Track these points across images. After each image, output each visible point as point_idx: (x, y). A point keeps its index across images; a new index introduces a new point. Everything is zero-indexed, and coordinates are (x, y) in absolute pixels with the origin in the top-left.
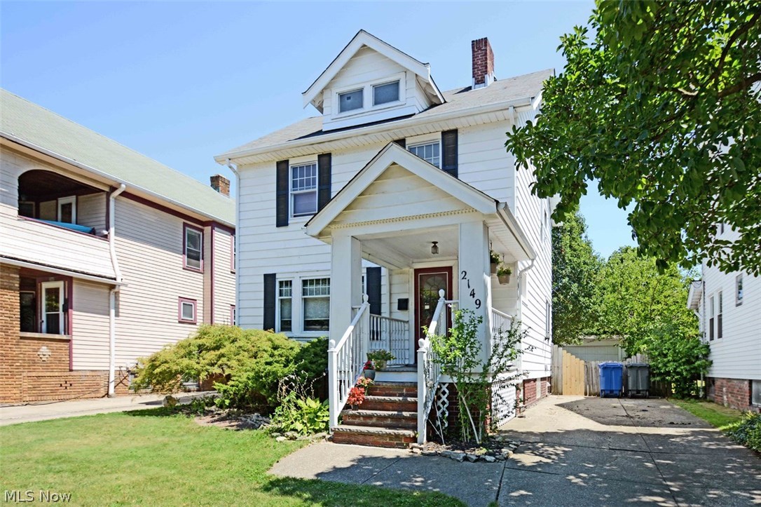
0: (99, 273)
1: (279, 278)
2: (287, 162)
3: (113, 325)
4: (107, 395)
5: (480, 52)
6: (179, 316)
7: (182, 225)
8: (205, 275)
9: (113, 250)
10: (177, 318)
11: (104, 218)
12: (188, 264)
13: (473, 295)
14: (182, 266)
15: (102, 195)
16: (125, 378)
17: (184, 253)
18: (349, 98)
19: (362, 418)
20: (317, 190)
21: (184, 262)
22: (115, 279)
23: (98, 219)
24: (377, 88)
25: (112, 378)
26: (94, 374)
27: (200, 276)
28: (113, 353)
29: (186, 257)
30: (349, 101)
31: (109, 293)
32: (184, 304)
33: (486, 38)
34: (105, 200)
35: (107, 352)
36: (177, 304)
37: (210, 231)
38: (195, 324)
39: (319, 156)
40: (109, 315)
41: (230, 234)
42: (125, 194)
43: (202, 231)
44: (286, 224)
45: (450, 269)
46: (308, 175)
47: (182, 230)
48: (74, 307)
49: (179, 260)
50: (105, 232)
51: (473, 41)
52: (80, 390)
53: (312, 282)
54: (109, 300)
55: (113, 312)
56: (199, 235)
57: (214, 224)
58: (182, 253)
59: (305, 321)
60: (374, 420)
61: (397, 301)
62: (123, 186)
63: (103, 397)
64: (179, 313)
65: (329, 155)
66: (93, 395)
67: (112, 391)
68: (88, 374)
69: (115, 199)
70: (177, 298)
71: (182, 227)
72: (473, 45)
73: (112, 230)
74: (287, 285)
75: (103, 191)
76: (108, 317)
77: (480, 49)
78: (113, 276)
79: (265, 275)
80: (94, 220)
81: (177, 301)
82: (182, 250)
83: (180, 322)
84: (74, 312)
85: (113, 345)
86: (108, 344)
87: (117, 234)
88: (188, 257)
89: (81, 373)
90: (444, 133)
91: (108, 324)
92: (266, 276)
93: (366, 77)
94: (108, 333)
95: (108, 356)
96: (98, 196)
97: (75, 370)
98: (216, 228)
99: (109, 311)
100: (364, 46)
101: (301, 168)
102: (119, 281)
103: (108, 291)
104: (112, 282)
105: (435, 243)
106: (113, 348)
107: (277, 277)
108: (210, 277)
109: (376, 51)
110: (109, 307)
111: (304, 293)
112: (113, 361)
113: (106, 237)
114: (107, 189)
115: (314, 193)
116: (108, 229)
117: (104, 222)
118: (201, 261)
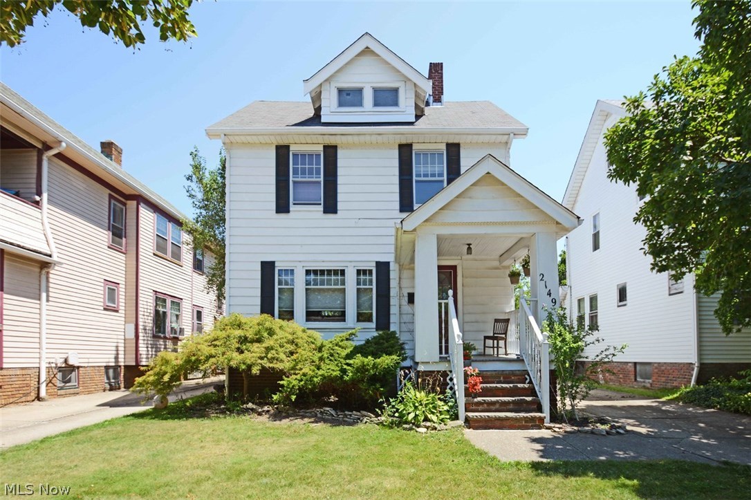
0: (31, 247)
1: (278, 266)
2: (287, 147)
3: (44, 312)
4: (38, 398)
5: (437, 74)
6: (104, 303)
7: (107, 196)
8: (127, 255)
9: (46, 220)
10: (102, 304)
11: (34, 181)
12: (113, 242)
13: (549, 294)
14: (106, 244)
15: (31, 151)
16: (55, 376)
17: (109, 230)
18: (348, 94)
19: (485, 405)
20: (322, 179)
21: (109, 239)
22: (50, 256)
23: (24, 181)
24: (376, 91)
25: (43, 377)
26: (24, 372)
27: (122, 257)
28: (44, 346)
29: (111, 233)
30: (348, 97)
31: (40, 272)
32: (109, 288)
33: (442, 63)
34: (35, 158)
35: (37, 346)
36: (102, 288)
37: (135, 206)
38: (117, 311)
39: (324, 146)
40: (39, 300)
41: (152, 211)
42: (60, 156)
43: (125, 204)
44: (287, 211)
45: (455, 268)
46: (310, 163)
47: (107, 203)
48: (5, 289)
49: (105, 236)
50: (37, 198)
51: (431, 63)
52: (10, 393)
53: (315, 272)
54: (40, 281)
55: (44, 295)
56: (122, 209)
57: (140, 199)
58: (107, 229)
59: (307, 312)
60: (497, 406)
61: (407, 295)
62: (64, 144)
63: (33, 401)
64: (104, 299)
65: (335, 148)
66: (24, 399)
67: (43, 393)
68: (18, 372)
69: (49, 159)
70: (103, 281)
71: (107, 199)
72: (430, 66)
73: (45, 196)
74: (286, 274)
75: (35, 147)
76: (38, 302)
77: (437, 71)
78: (49, 253)
79: (262, 262)
80: (21, 181)
81: (102, 285)
82: (107, 225)
83: (105, 309)
84: (5, 296)
85: (44, 336)
86: (38, 335)
87: (50, 201)
88: (113, 234)
89: (11, 372)
90: (448, 145)
91: (38, 311)
92: (264, 264)
93: (367, 78)
94: (38, 321)
95: (38, 350)
96: (28, 152)
97: (5, 368)
98: (142, 204)
99: (40, 295)
100: (367, 48)
101: (303, 156)
102: (55, 258)
103: (37, 270)
104: (46, 259)
105: (469, 245)
106: (44, 341)
107: (276, 265)
108: (135, 259)
109: (378, 56)
110: (40, 290)
111: (308, 283)
112: (44, 355)
113: (37, 204)
114: (40, 146)
115: (319, 183)
116: (39, 193)
117: (34, 186)
118: (124, 239)
